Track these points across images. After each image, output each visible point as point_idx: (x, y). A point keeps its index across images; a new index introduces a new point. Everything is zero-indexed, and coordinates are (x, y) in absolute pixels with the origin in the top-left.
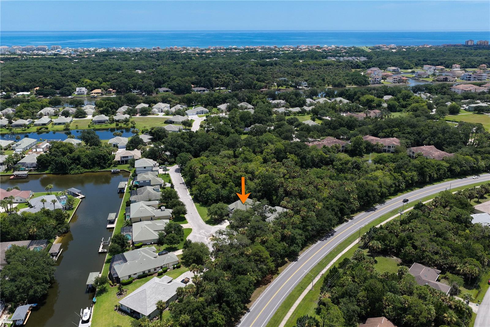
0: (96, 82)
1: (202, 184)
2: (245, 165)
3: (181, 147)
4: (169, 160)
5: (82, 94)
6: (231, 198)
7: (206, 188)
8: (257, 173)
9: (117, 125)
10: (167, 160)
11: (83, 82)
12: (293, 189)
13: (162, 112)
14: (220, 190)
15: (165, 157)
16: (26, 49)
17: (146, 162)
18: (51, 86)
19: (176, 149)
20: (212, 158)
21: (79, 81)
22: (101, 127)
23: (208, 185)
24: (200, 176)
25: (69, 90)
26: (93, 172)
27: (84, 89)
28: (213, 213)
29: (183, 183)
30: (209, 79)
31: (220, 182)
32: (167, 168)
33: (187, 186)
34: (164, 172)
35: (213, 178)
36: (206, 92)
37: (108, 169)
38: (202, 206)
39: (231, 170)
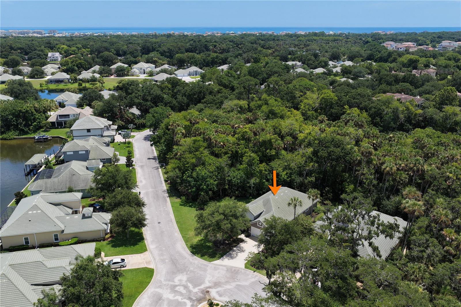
0: (74, 48)
1: (187, 155)
2: (271, 123)
3: (157, 101)
4: (137, 121)
5: (55, 61)
6: (250, 187)
7: (195, 166)
8: (301, 136)
9: (80, 85)
10: (132, 122)
11: (59, 48)
12: (398, 169)
13: (144, 73)
14: (226, 169)
15: (130, 115)
16: (23, 33)
17: (93, 121)
18: (19, 51)
19: (148, 103)
20: (208, 111)
21: (54, 47)
22: (57, 87)
23: (199, 159)
24: (182, 141)
25: (39, 55)
26: (5, 139)
27: (57, 54)
28: (210, 226)
29: (154, 158)
31: (226, 153)
32: (132, 134)
33: (160, 162)
34: (124, 140)
35: (210, 145)
37: (32, 136)
38: (184, 204)
39: (247, 130)
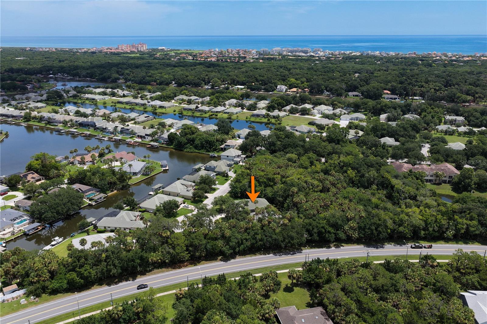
0: (299, 82)
9: (269, 120)
11: (289, 81)
13: (321, 114)
21: (286, 79)
25: (271, 87)
26: (200, 153)
27: (284, 87)
30: (405, 87)
36: (397, 100)
